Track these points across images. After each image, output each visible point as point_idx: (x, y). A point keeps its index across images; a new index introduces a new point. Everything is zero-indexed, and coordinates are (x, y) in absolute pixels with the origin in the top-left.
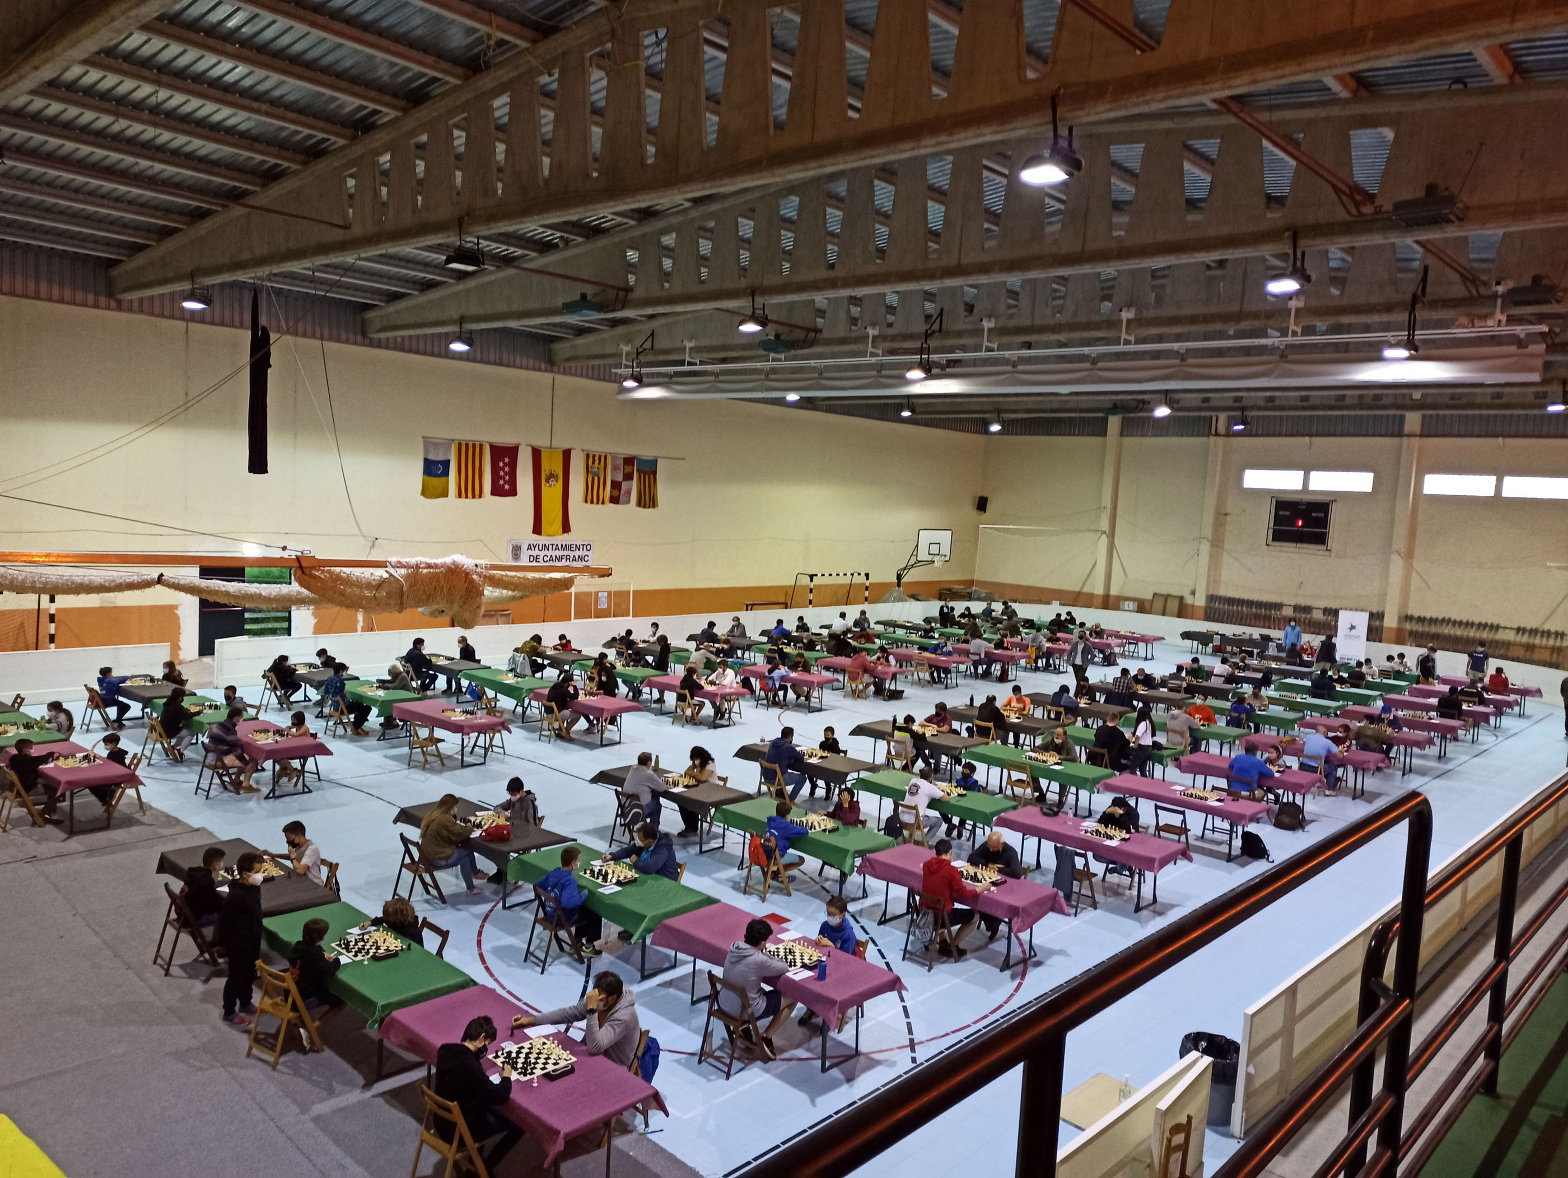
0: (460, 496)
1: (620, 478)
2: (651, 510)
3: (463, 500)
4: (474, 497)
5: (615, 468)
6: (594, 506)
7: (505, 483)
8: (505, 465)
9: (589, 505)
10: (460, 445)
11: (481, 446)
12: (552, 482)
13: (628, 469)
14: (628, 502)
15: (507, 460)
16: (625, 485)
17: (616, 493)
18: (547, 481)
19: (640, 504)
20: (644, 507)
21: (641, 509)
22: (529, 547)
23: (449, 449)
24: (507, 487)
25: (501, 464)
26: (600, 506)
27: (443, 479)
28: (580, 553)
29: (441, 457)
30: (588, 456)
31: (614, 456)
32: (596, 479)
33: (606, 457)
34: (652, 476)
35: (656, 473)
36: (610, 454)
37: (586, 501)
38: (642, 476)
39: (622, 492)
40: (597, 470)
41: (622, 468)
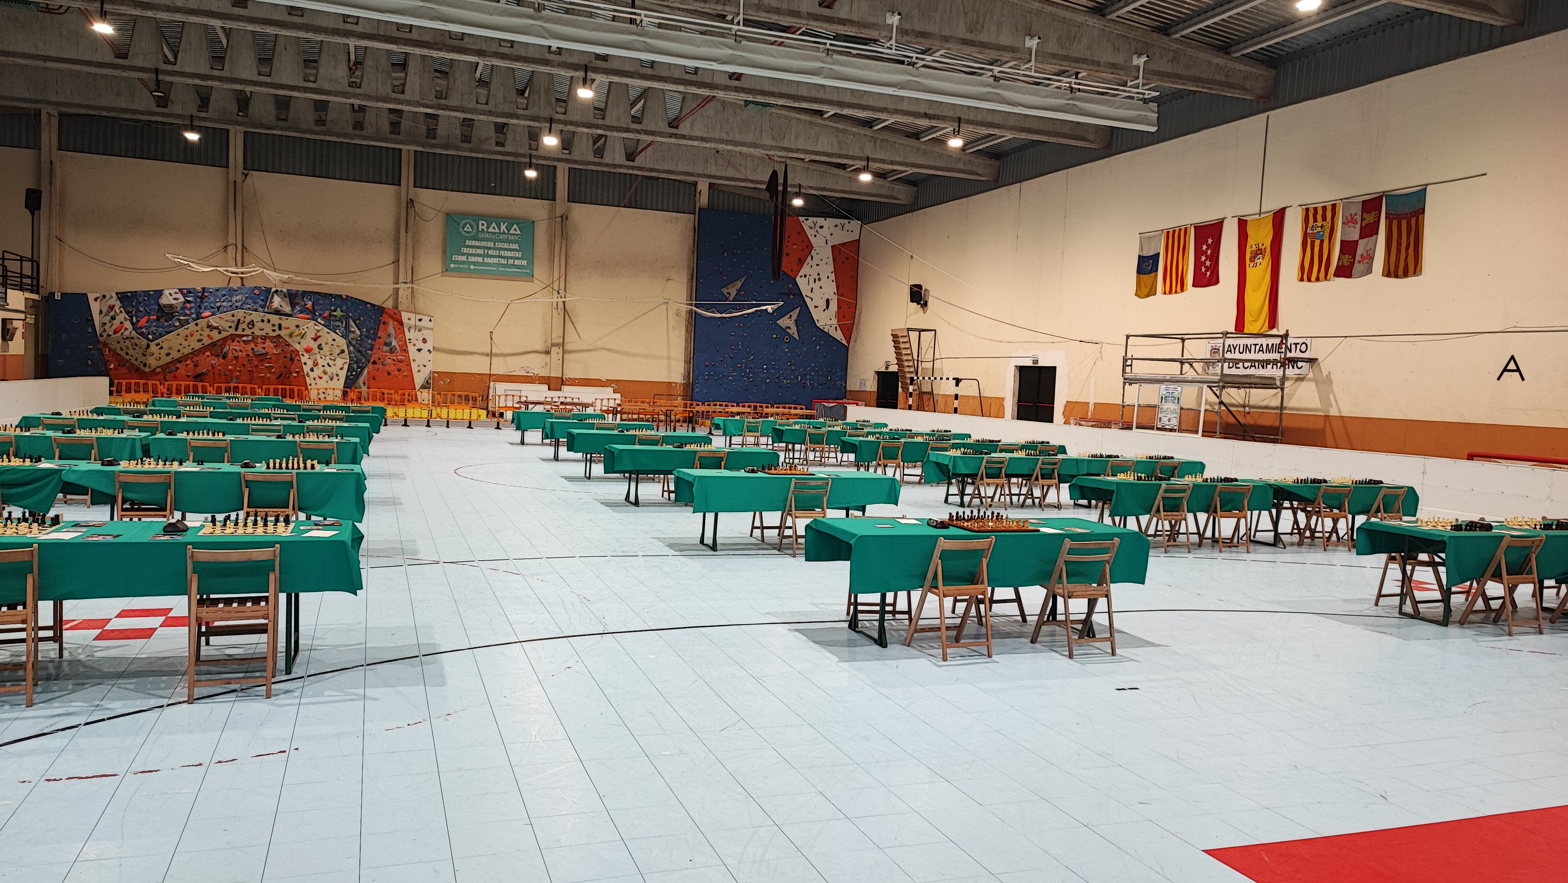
0: (1166, 292)
1: (1354, 234)
2: (1410, 280)
4: (1177, 292)
5: (1348, 221)
6: (1313, 286)
7: (1208, 269)
8: (1209, 247)
9: (1305, 284)
10: (1168, 232)
11: (1186, 229)
12: (1259, 260)
13: (1370, 218)
14: (1369, 271)
15: (1210, 241)
16: (1363, 245)
18: (1252, 260)
19: (1387, 273)
20: (1397, 276)
22: (1228, 349)
23: (1160, 240)
24: (1208, 273)
25: (1204, 247)
26: (1321, 284)
27: (1153, 274)
29: (1152, 252)
30: (1307, 210)
31: (1347, 203)
32: (1317, 243)
33: (1334, 206)
34: (1413, 220)
35: (1423, 212)
36: (1341, 199)
37: (1302, 280)
38: (1395, 223)
39: (1358, 258)
40: (1319, 229)
41: (1359, 220)
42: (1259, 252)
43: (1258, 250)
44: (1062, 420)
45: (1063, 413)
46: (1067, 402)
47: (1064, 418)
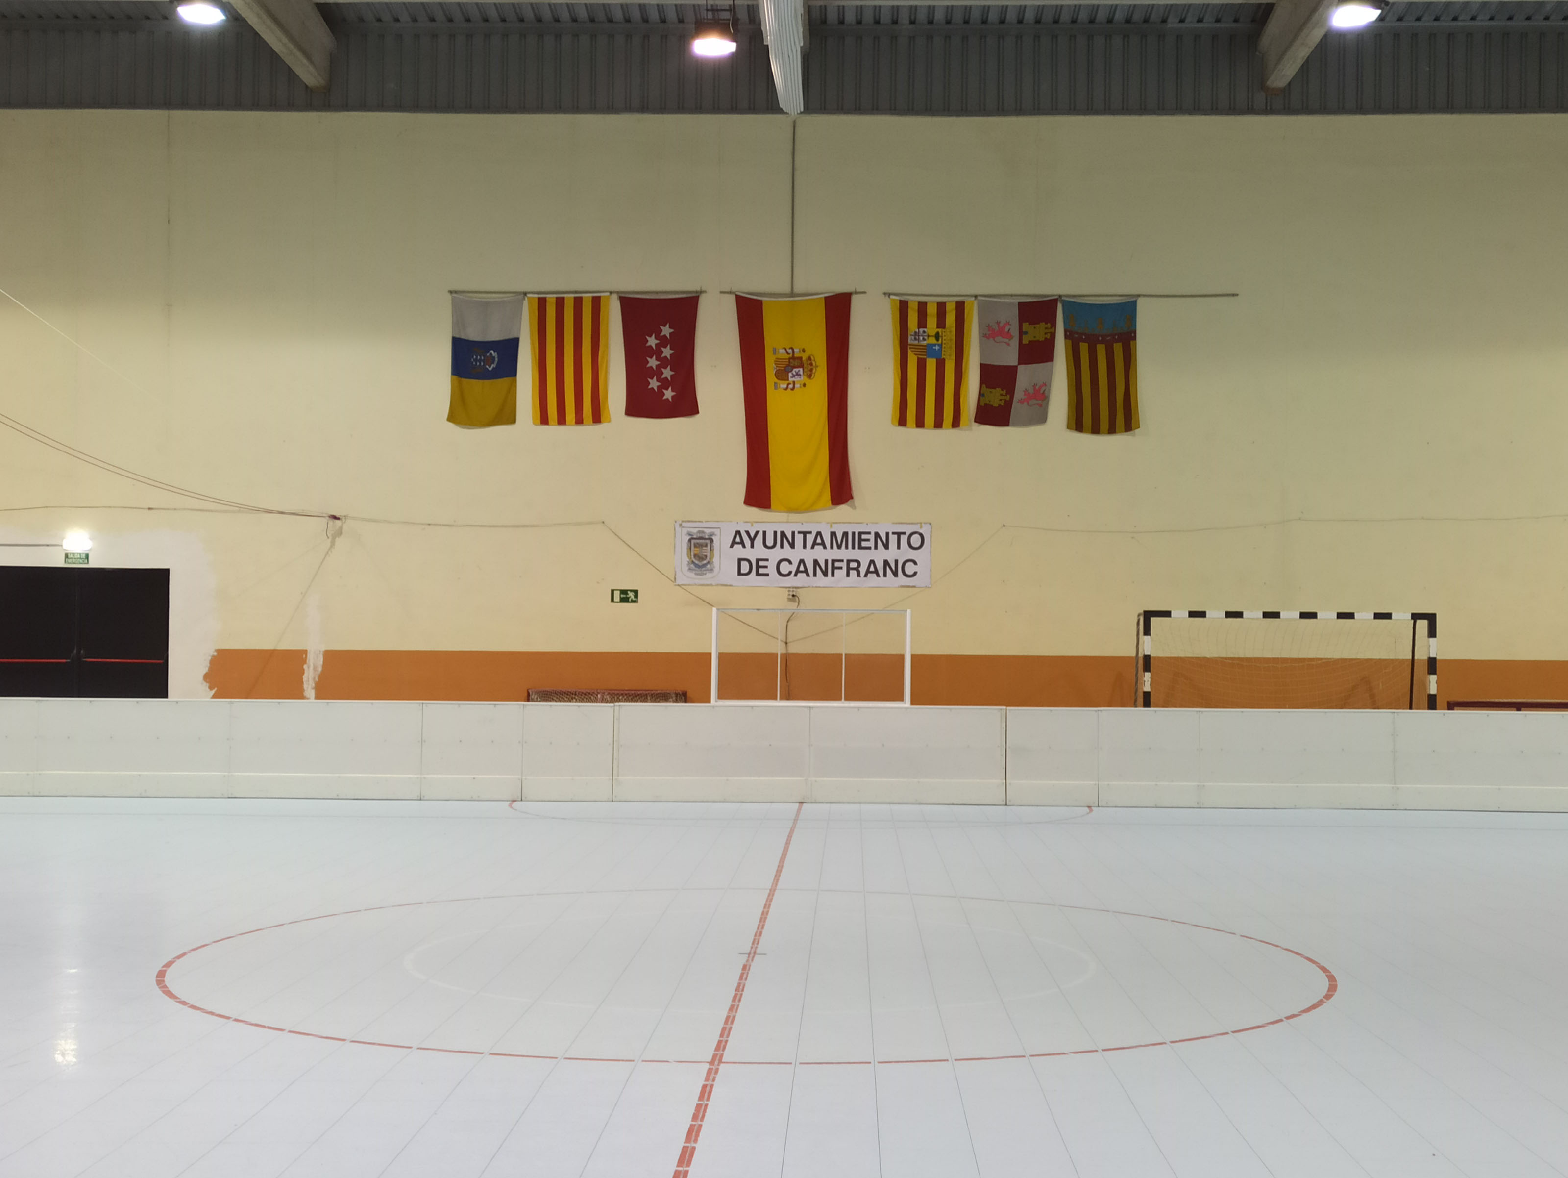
0: (544, 420)
1: (1009, 356)
2: (1119, 440)
3: (553, 430)
4: (579, 421)
5: (991, 333)
6: (929, 434)
7: (665, 383)
8: (663, 342)
9: (911, 432)
10: (542, 303)
11: (596, 302)
12: (797, 377)
13: (1036, 333)
14: (1041, 418)
15: (666, 331)
16: (1026, 376)
17: (996, 397)
18: (782, 374)
19: (1077, 424)
20: (1095, 430)
21: (1086, 439)
22: (737, 539)
23: (518, 314)
24: (669, 394)
25: (652, 341)
26: (947, 433)
27: (503, 383)
28: (892, 554)
29: (495, 335)
30: (903, 306)
31: (988, 303)
32: (931, 365)
33: (960, 307)
34: (1118, 348)
35: (1134, 338)
36: (976, 296)
37: (902, 422)
38: (1084, 347)
39: (1019, 394)
40: (932, 340)
41: (1015, 332)
42: (796, 363)
43: (793, 358)
44: (205, 693)
45: (206, 677)
46: (218, 651)
47: (211, 688)
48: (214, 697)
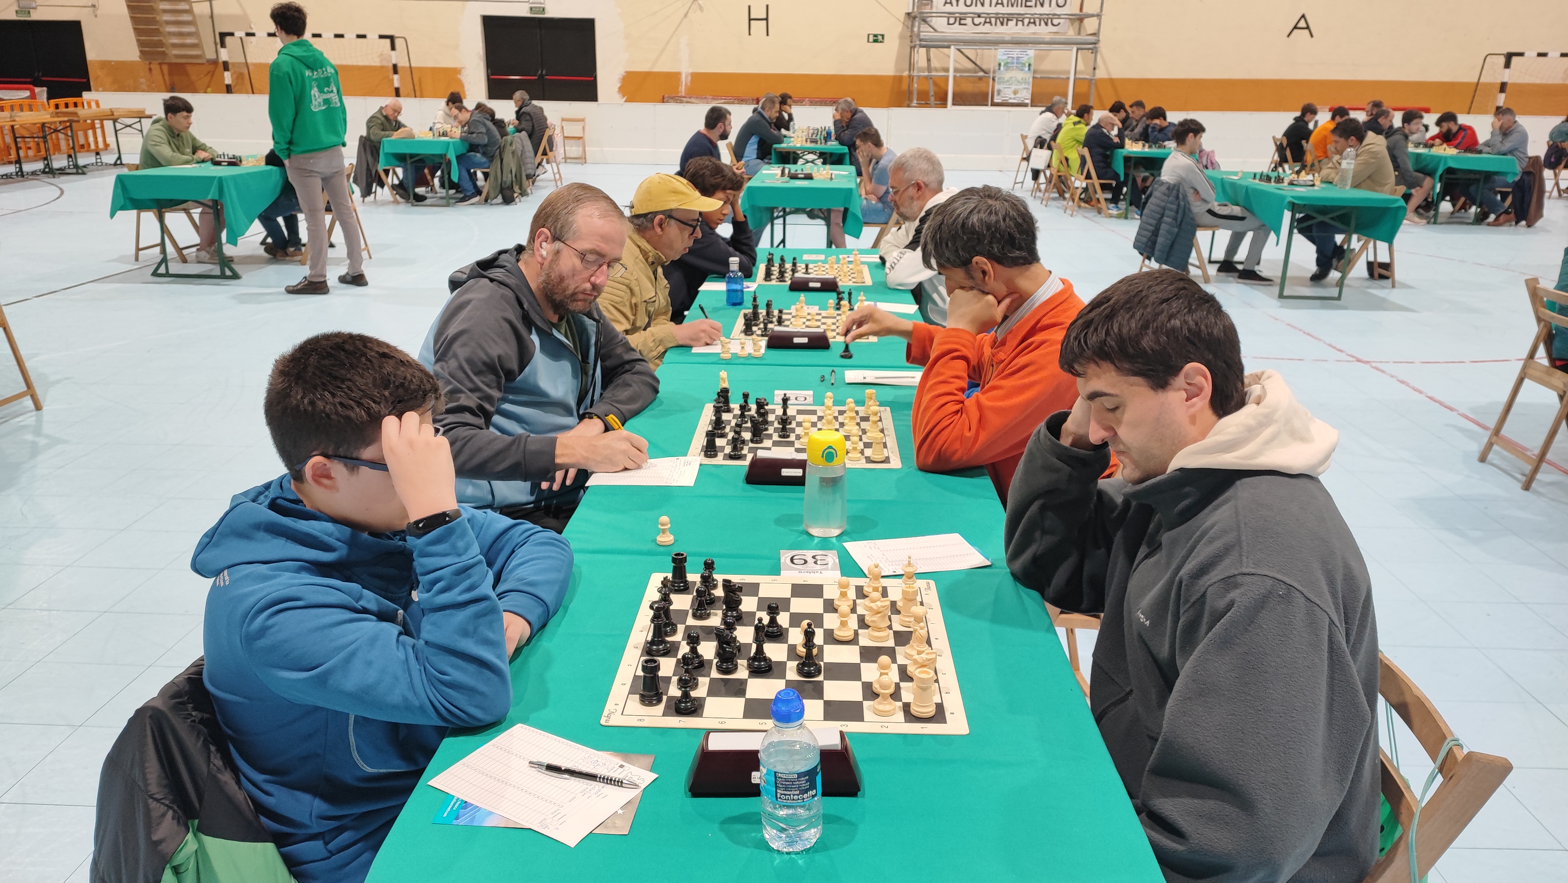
22: (948, 1)
28: (1045, 11)
44: (619, 99)
45: (620, 88)
46: (626, 72)
47: (624, 96)
48: (626, 101)
